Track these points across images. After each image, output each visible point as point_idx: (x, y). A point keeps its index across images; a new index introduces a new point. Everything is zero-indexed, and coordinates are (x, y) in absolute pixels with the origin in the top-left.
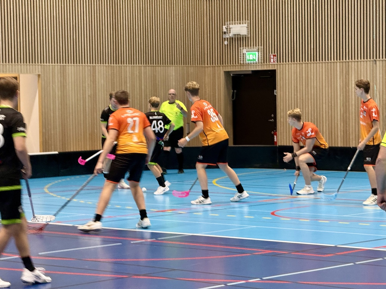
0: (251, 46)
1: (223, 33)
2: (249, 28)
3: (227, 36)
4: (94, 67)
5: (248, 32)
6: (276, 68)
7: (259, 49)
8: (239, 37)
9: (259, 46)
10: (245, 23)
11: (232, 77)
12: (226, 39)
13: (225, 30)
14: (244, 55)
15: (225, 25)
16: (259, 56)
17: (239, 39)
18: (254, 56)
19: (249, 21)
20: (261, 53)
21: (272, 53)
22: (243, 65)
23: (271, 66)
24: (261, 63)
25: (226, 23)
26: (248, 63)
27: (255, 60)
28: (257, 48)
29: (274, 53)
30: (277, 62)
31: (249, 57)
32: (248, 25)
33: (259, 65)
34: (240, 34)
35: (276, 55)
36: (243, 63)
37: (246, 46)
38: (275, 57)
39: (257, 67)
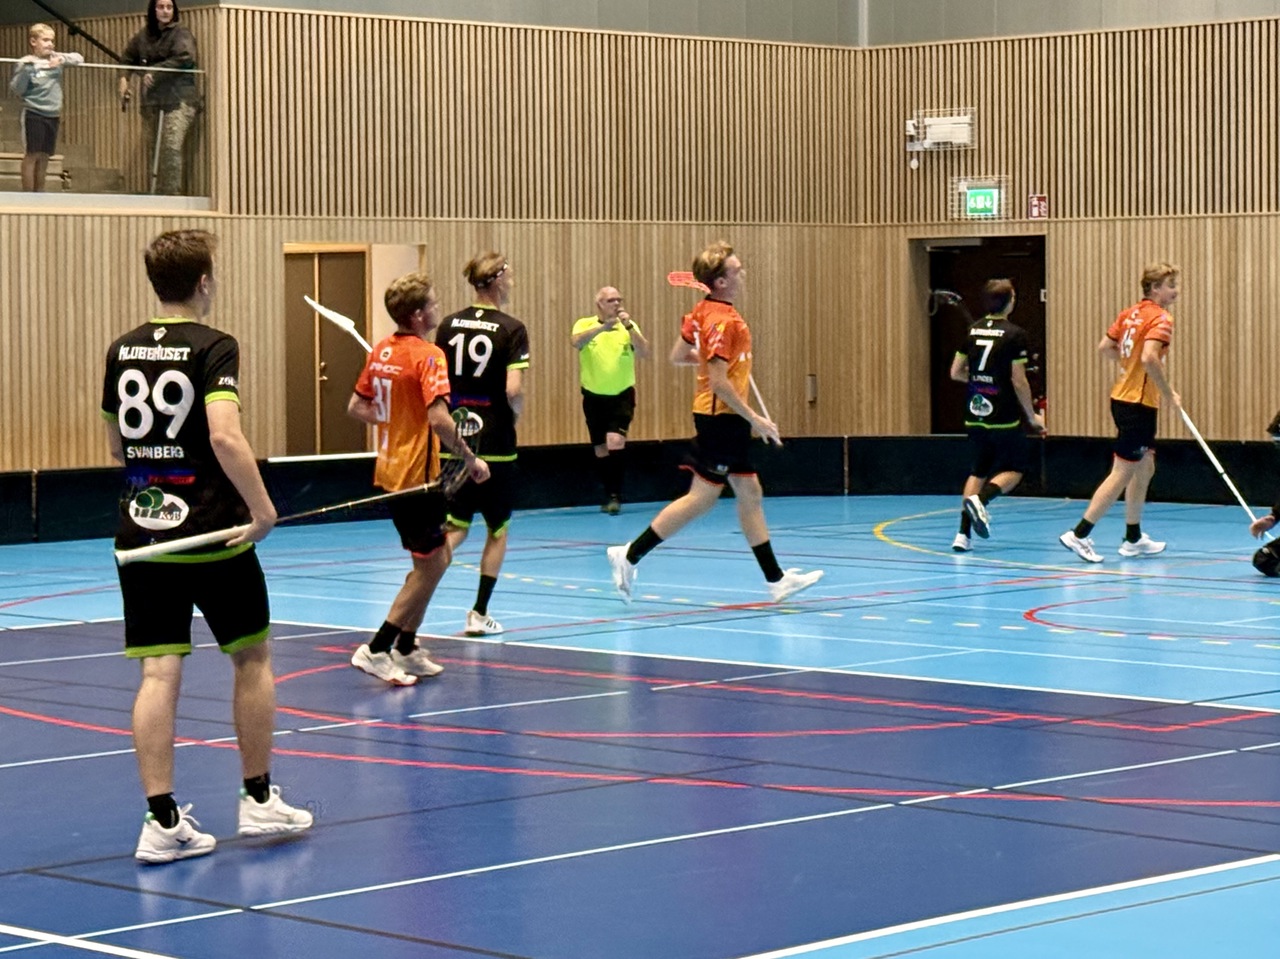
1: (908, 138)
2: (975, 126)
3: (917, 147)
4: (566, 226)
5: (972, 136)
6: (1045, 232)
8: (949, 149)
9: (1000, 173)
10: (965, 114)
11: (930, 253)
12: (915, 155)
13: (911, 131)
14: (963, 198)
15: (911, 118)
16: (1000, 199)
17: (948, 156)
18: (988, 198)
19: (975, 108)
20: (1007, 193)
21: (1035, 192)
22: (959, 224)
23: (1031, 226)
24: (1007, 218)
25: (915, 114)
26: (972, 219)
27: (991, 211)
28: (996, 179)
29: (1042, 192)
31: (975, 201)
32: (972, 119)
33: (1000, 224)
34: (951, 143)
35: (1045, 198)
36: (959, 219)
37: (966, 174)
38: (1043, 203)
39: (996, 228)
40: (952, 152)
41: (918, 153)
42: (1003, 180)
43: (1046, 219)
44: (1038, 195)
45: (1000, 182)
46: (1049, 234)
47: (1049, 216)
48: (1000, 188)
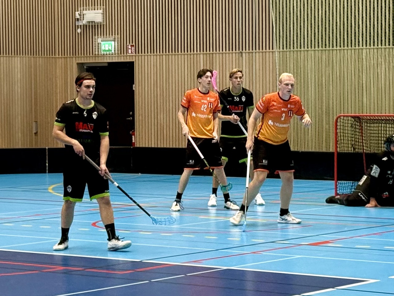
0: (106, 35)
1: (76, 19)
2: (104, 14)
3: (80, 23)
5: (103, 18)
6: (134, 60)
8: (94, 24)
9: (115, 35)
10: (100, 9)
11: (86, 69)
12: (79, 27)
13: (78, 16)
14: (99, 45)
15: (78, 11)
16: (115, 46)
17: (93, 27)
18: (110, 46)
19: (105, 7)
20: (118, 43)
21: (129, 43)
22: (98, 57)
23: (128, 57)
24: (118, 54)
25: (79, 9)
26: (104, 54)
27: (111, 51)
28: (113, 37)
29: (132, 43)
31: (105, 47)
32: (103, 11)
33: (115, 56)
34: (94, 22)
35: (134, 45)
36: (98, 54)
37: (101, 35)
38: (133, 48)
39: (114, 58)
40: (95, 25)
41: (81, 26)
43: (135, 54)
44: (131, 44)
45: (115, 38)
46: (135, 61)
47: (136, 53)
48: (115, 41)
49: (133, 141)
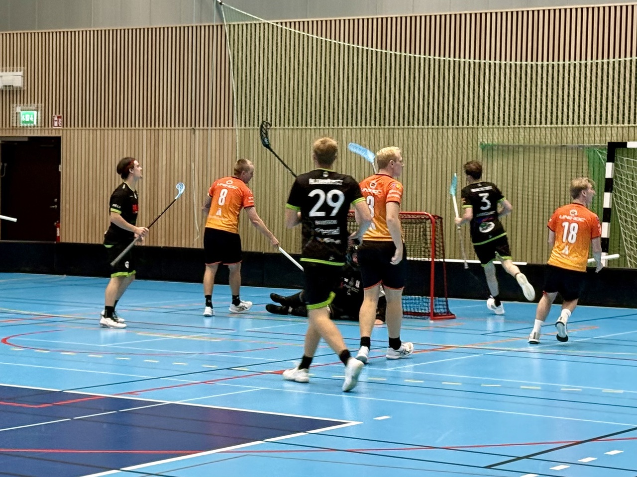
0: (27, 103)
2: (25, 77)
5: (24, 82)
6: (61, 135)
7: (38, 107)
8: (11, 89)
9: (38, 103)
10: (20, 71)
11: (1, 144)
14: (18, 115)
16: (37, 117)
17: (11, 93)
18: (32, 116)
19: (26, 68)
20: (41, 113)
21: (56, 114)
22: (16, 130)
23: (54, 131)
24: (41, 127)
26: (23, 127)
27: (33, 122)
28: (36, 106)
30: (63, 126)
31: (25, 118)
32: (24, 73)
33: (38, 130)
34: (13, 86)
35: (61, 116)
36: (17, 127)
37: (20, 103)
38: (60, 120)
39: (36, 131)
40: (13, 91)
42: (40, 106)
43: (62, 128)
44: (58, 115)
46: (63, 136)
48: (37, 111)
49: (58, 235)
